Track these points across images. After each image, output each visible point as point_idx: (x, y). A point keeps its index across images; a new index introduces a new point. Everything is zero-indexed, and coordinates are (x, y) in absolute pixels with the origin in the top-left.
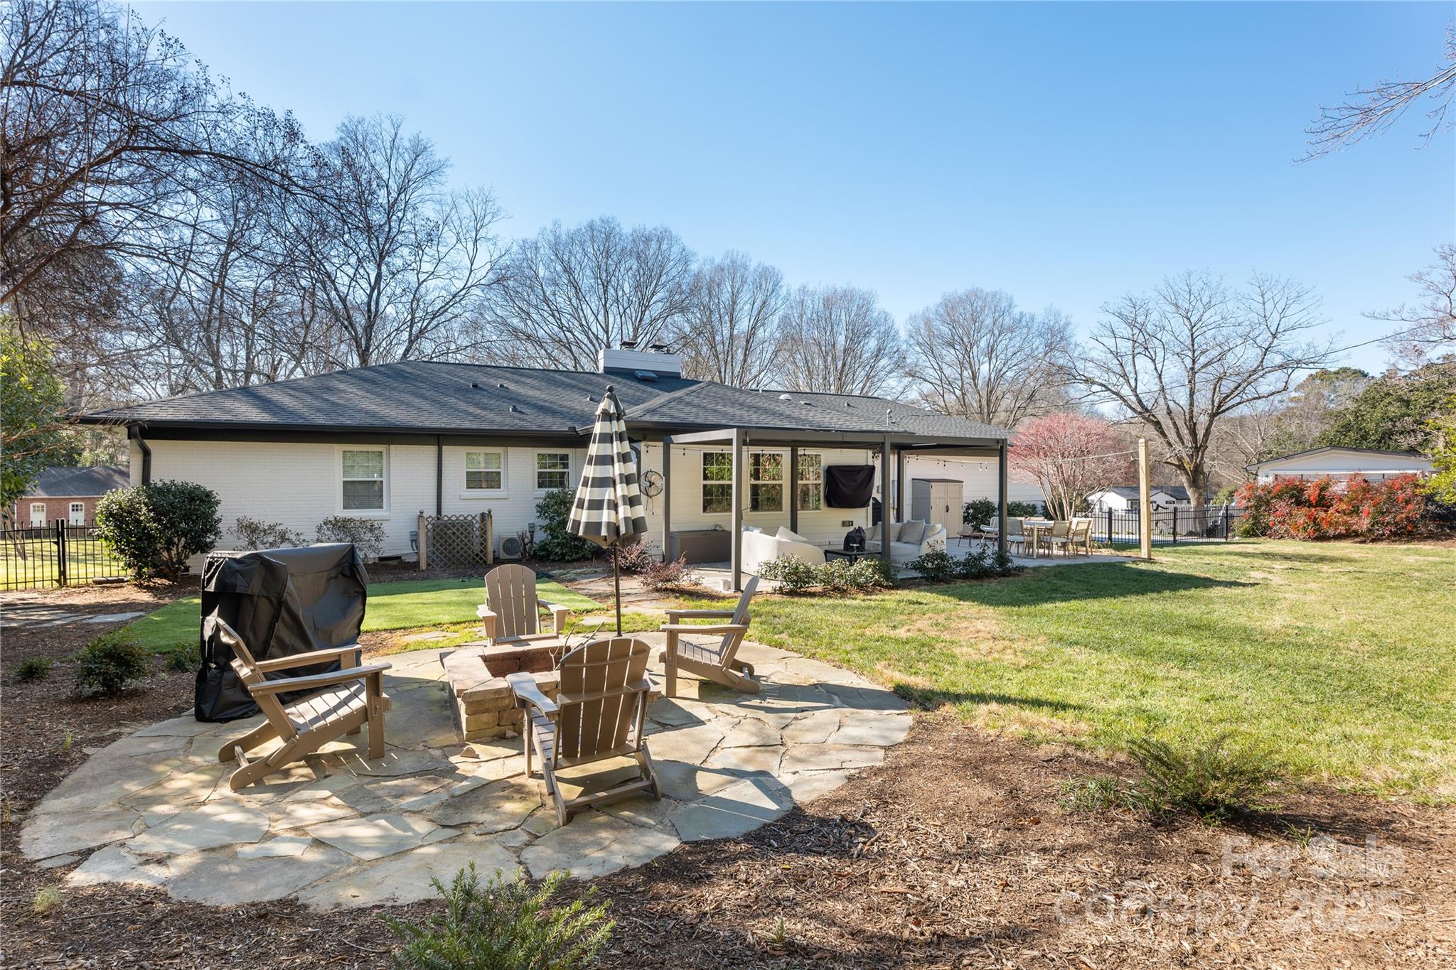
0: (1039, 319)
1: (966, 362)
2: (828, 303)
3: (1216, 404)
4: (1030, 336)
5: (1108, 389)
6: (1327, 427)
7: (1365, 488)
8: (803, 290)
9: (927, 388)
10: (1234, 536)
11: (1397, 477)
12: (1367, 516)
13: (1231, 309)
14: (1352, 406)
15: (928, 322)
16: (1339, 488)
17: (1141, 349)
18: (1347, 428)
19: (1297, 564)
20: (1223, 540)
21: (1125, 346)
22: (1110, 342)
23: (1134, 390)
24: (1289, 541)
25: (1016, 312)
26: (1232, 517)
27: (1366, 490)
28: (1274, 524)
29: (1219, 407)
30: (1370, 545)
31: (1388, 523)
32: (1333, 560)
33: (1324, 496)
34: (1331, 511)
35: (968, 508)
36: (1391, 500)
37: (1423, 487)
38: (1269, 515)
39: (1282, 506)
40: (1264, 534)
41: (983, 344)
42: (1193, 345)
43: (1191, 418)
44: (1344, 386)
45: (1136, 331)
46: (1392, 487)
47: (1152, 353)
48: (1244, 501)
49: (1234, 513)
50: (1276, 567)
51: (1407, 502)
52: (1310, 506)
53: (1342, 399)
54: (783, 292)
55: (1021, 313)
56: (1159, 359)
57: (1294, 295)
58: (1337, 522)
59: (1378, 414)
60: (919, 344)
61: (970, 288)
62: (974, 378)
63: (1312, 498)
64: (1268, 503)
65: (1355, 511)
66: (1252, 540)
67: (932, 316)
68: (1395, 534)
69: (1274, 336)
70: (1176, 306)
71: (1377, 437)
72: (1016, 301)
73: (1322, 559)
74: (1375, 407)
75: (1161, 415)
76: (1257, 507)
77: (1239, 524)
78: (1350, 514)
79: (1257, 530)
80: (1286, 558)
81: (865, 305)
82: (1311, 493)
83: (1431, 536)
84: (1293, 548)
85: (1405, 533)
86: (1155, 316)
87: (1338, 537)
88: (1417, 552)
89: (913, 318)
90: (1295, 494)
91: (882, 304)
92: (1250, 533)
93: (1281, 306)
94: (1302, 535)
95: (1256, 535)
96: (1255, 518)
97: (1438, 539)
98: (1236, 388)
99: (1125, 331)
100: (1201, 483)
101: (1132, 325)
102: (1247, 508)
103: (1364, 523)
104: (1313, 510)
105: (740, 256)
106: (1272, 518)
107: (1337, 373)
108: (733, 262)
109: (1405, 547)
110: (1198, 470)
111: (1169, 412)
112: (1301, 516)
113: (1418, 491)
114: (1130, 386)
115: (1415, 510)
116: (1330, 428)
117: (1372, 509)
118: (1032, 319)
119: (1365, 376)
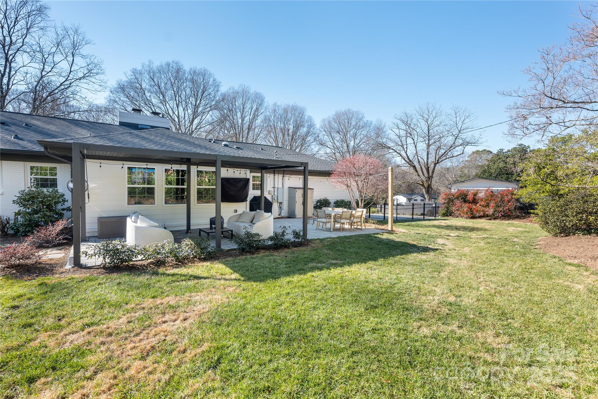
0: (374, 123)
1: (344, 140)
2: (286, 111)
3: (437, 159)
4: (370, 130)
5: (396, 151)
6: (478, 171)
7: (492, 195)
8: (275, 104)
9: (328, 151)
10: (439, 216)
11: (505, 190)
12: (492, 208)
13: (443, 118)
14: (487, 163)
15: (329, 122)
16: (481, 195)
17: (409, 135)
18: (485, 171)
19: (462, 233)
20: (434, 218)
21: (403, 133)
22: (397, 131)
23: (406, 152)
24: (460, 219)
25: (365, 120)
26: (439, 207)
27: (492, 196)
28: (455, 211)
29: (438, 160)
30: (493, 221)
31: (501, 211)
32: (478, 229)
33: (475, 198)
34: (478, 205)
35: (317, 203)
36: (502, 201)
37: (515, 195)
38: (453, 207)
39: (458, 203)
40: (450, 215)
41: (352, 132)
42: (429, 134)
43: (427, 164)
44: (484, 156)
45: (407, 127)
46: (503, 194)
47: (413, 137)
48: (443, 200)
49: (439, 205)
50: (451, 235)
51: (509, 201)
52: (470, 203)
53: (483, 161)
54: (265, 104)
55: (367, 121)
56: (415, 139)
57: (467, 115)
58: (480, 210)
59: (496, 166)
60: (325, 131)
61: (347, 109)
62: (348, 147)
63: (470, 199)
64: (453, 201)
65: (488, 205)
66: (445, 218)
67: (331, 120)
68: (503, 216)
69: (460, 132)
70: (423, 116)
71: (495, 175)
72: (365, 115)
73: (472, 229)
74: (494, 163)
75: (416, 164)
76: (448, 203)
77: (441, 211)
78: (485, 207)
79: (448, 214)
80: (457, 228)
81: (302, 113)
82: (470, 197)
83: (518, 217)
84: (461, 223)
85: (507, 216)
86: (414, 120)
87: (480, 217)
88: (513, 225)
89: (323, 120)
90: (463, 197)
91: (308, 113)
92: (446, 215)
93: (462, 119)
94: (466, 216)
95: (447, 216)
96: (447, 208)
97: (520, 219)
98: (445, 153)
99: (403, 126)
100: (430, 192)
101: (406, 124)
102: (444, 203)
103: (491, 211)
104: (470, 204)
105: (246, 87)
106: (454, 208)
107: (482, 151)
108: (243, 90)
109: (507, 222)
110: (429, 187)
111: (419, 162)
112: (466, 207)
113: (513, 196)
114: (404, 151)
115: (512, 205)
116: (479, 171)
117: (494, 205)
118: (371, 123)
119: (492, 153)
